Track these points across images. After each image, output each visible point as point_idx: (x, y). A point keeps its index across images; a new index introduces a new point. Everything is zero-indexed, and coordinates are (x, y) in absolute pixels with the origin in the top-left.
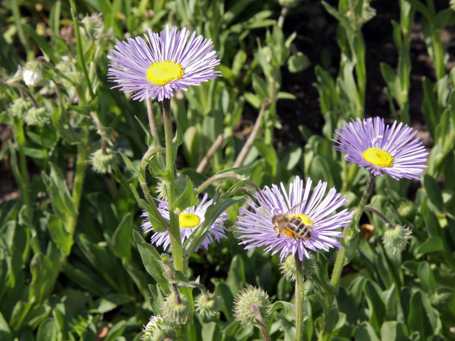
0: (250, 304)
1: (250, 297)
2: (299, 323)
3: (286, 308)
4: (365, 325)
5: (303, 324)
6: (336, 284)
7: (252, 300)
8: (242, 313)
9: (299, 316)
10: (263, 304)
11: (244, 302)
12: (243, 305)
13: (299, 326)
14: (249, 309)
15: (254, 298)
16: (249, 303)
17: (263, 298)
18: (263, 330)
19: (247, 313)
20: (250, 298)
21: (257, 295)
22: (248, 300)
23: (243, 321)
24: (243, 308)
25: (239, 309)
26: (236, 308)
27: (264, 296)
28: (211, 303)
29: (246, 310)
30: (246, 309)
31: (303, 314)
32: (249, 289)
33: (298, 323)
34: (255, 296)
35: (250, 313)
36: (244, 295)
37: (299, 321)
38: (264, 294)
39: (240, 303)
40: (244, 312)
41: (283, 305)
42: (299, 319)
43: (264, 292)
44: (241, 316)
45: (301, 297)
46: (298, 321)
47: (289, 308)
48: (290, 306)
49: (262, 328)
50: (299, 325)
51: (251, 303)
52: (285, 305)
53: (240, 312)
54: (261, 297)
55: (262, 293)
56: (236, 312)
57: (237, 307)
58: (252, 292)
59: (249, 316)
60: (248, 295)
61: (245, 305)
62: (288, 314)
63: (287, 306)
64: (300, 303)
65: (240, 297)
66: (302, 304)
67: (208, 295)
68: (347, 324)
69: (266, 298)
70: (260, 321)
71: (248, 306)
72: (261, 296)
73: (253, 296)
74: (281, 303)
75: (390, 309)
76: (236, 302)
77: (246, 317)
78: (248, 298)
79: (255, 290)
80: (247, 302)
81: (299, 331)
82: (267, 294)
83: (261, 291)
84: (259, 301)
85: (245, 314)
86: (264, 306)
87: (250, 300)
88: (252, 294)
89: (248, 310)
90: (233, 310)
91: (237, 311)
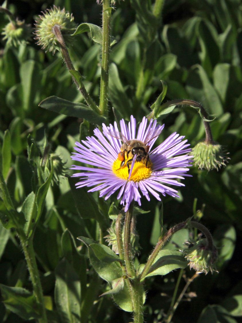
0: (52, 26)
1: (52, 18)
2: (106, 47)
3: (92, 30)
4: (197, 69)
5: (109, 49)
6: (158, 15)
7: (55, 21)
8: (44, 37)
9: (105, 39)
10: (67, 26)
11: (46, 24)
12: (45, 27)
13: (105, 51)
14: (51, 31)
15: (57, 19)
16: (51, 24)
17: (67, 20)
18: (64, 53)
19: (49, 36)
20: (53, 20)
21: (61, 17)
22: (50, 21)
23: (45, 45)
24: (45, 30)
25: (41, 32)
26: (36, 31)
27: (69, 18)
28: (19, 32)
29: (48, 33)
30: (48, 31)
31: (109, 37)
32: (52, 10)
33: (104, 47)
34: (59, 17)
35: (52, 37)
36: (46, 16)
37: (106, 45)
38: (69, 16)
39: (42, 25)
40: (46, 35)
41: (88, 28)
42: (106, 43)
43: (68, 13)
44: (43, 39)
45: (107, 17)
46: (104, 45)
47: (94, 31)
48: (96, 29)
49: (63, 52)
50: (105, 49)
51: (54, 25)
52: (90, 27)
53: (42, 35)
54: (65, 19)
55: (67, 15)
56: (37, 35)
57: (38, 30)
58: (56, 13)
59: (52, 39)
60: (51, 16)
61: (47, 26)
62: (94, 37)
63: (93, 28)
64: (106, 24)
65: (42, 18)
66: (109, 26)
67: (16, 22)
68: (178, 67)
69: (71, 20)
70: (61, 43)
71: (50, 28)
72: (65, 17)
73: (55, 17)
74: (86, 25)
75: (225, 53)
76: (38, 24)
77: (48, 40)
78: (50, 19)
79: (59, 12)
80: (49, 24)
81: (105, 56)
82: (73, 15)
83: (66, 13)
84: (63, 23)
85: (47, 37)
86: (68, 29)
87: (52, 21)
88: (55, 16)
89: (49, 32)
90: (35, 33)
91: (39, 34)
